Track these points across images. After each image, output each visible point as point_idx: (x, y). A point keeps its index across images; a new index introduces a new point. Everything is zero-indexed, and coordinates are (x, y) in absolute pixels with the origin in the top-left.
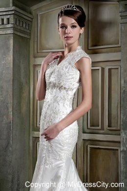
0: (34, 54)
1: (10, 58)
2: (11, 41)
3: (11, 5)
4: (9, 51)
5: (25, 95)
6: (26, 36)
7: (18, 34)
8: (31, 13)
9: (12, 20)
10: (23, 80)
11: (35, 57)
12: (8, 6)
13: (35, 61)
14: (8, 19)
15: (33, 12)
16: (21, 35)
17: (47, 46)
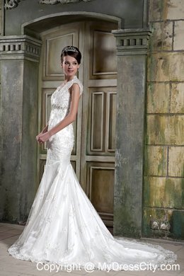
0: (42, 77)
1: (21, 81)
2: (22, 66)
3: (23, 33)
4: (20, 75)
5: (33, 118)
6: (35, 61)
7: (29, 59)
8: (40, 39)
9: (23, 47)
10: (32, 103)
11: (43, 81)
12: (19, 34)
13: (43, 85)
14: (20, 46)
15: (43, 38)
16: (31, 60)
17: (55, 71)
